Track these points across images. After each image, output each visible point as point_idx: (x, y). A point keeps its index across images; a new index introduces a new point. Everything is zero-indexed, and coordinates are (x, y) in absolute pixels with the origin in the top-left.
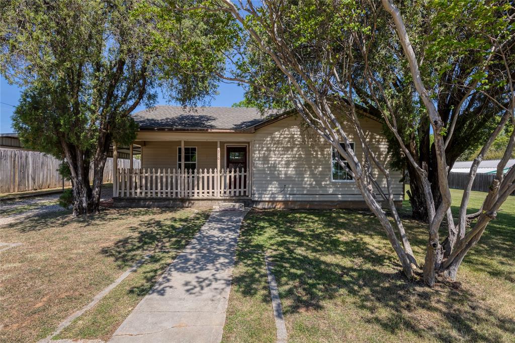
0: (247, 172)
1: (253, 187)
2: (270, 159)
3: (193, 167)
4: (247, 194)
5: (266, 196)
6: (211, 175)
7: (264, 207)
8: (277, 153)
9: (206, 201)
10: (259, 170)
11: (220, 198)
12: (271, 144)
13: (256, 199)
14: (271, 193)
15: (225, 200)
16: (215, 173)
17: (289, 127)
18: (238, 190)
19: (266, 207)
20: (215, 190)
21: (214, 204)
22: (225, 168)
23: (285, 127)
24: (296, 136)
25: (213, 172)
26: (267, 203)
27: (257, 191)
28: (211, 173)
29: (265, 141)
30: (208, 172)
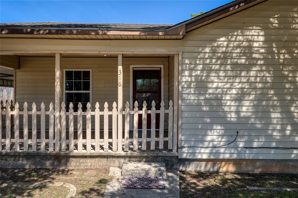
0: (171, 108)
1: (180, 136)
2: (210, 85)
3: (85, 99)
4: (170, 147)
5: (203, 150)
6: (106, 113)
7: (198, 169)
8: (222, 74)
9: (97, 159)
10: (189, 105)
11: (123, 153)
12: (211, 58)
13: (184, 156)
14: (211, 145)
15: (130, 158)
16: (114, 109)
17: (243, 27)
18: (153, 139)
19: (203, 169)
20: (114, 140)
21: (112, 164)
22: (131, 100)
23: (237, 29)
24: (256, 44)
25: (110, 109)
26: (204, 163)
27: (186, 141)
28: (106, 109)
29: (201, 52)
30: (102, 109)
